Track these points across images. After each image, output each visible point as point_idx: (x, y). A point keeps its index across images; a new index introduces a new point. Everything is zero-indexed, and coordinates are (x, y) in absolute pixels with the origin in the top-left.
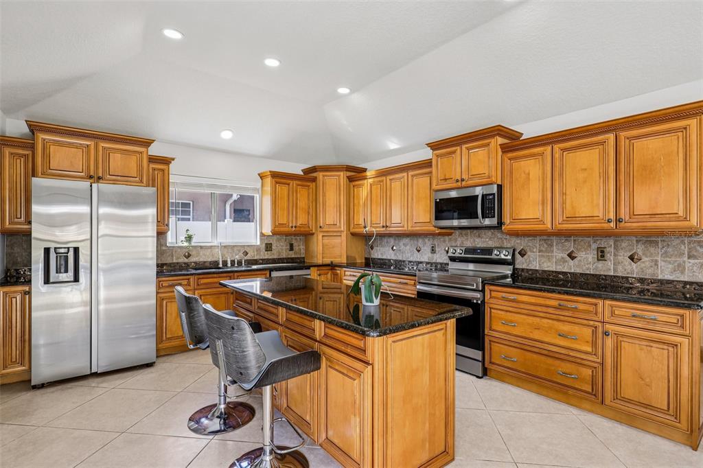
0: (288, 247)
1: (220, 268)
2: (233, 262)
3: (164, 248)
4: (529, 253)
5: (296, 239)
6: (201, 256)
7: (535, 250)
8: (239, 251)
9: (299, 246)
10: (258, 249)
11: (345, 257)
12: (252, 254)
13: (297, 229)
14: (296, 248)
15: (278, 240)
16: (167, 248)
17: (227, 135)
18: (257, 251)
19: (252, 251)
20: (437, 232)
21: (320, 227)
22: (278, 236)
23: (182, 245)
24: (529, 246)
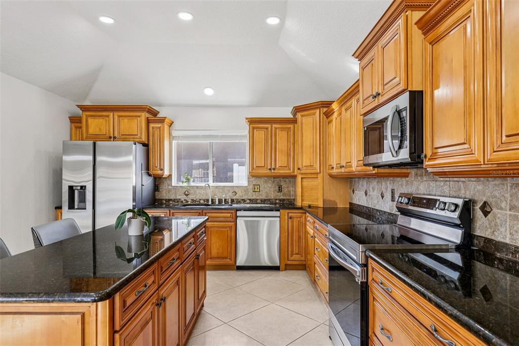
0: (277, 188)
1: (209, 205)
2: (220, 201)
3: (170, 187)
4: (495, 210)
5: (285, 181)
6: (197, 195)
7: (503, 205)
8: (229, 191)
9: (288, 187)
10: (245, 189)
11: (322, 200)
12: (241, 194)
13: (276, 171)
14: (285, 190)
15: (266, 182)
16: (172, 188)
17: (209, 92)
18: (245, 191)
19: (240, 192)
20: (374, 172)
21: (299, 169)
22: (265, 178)
23: (183, 185)
24: (495, 197)
